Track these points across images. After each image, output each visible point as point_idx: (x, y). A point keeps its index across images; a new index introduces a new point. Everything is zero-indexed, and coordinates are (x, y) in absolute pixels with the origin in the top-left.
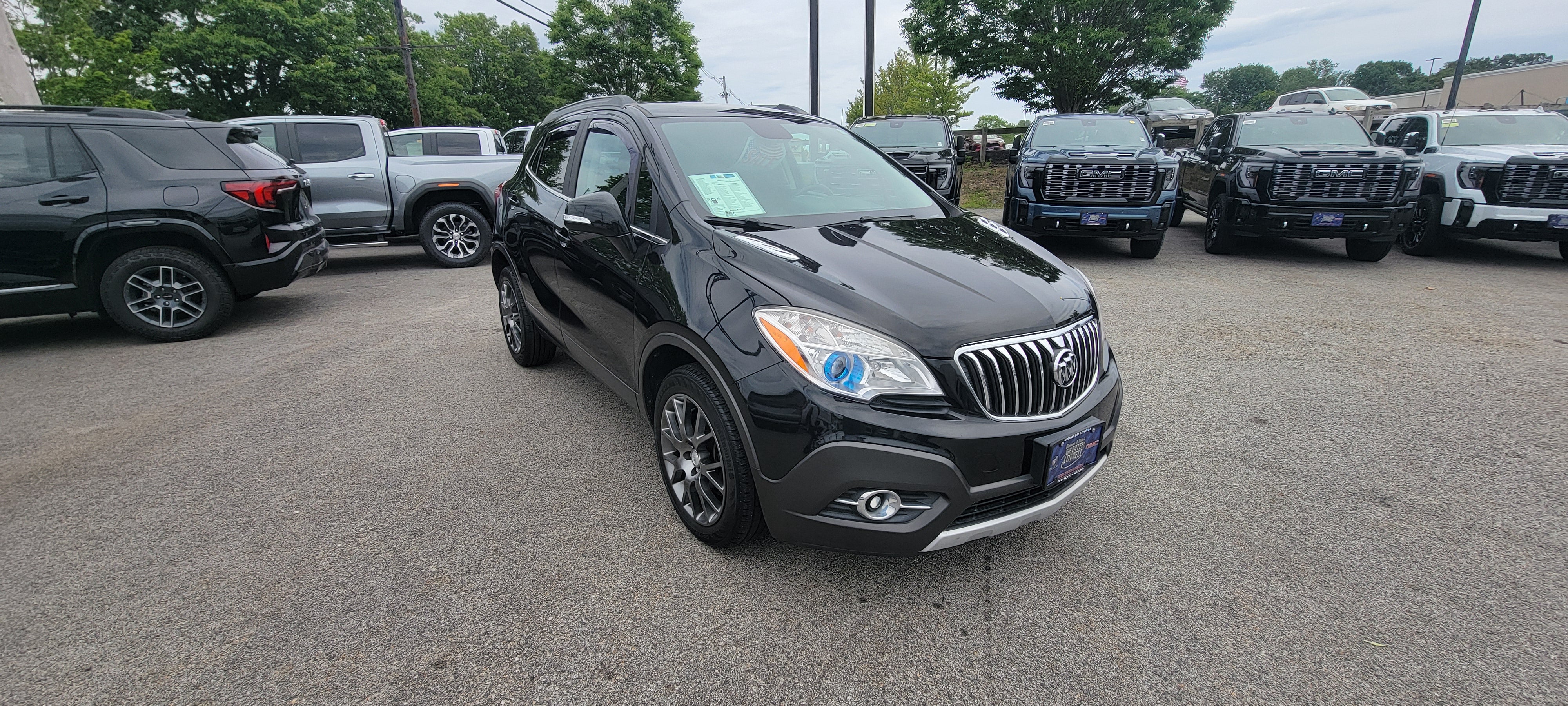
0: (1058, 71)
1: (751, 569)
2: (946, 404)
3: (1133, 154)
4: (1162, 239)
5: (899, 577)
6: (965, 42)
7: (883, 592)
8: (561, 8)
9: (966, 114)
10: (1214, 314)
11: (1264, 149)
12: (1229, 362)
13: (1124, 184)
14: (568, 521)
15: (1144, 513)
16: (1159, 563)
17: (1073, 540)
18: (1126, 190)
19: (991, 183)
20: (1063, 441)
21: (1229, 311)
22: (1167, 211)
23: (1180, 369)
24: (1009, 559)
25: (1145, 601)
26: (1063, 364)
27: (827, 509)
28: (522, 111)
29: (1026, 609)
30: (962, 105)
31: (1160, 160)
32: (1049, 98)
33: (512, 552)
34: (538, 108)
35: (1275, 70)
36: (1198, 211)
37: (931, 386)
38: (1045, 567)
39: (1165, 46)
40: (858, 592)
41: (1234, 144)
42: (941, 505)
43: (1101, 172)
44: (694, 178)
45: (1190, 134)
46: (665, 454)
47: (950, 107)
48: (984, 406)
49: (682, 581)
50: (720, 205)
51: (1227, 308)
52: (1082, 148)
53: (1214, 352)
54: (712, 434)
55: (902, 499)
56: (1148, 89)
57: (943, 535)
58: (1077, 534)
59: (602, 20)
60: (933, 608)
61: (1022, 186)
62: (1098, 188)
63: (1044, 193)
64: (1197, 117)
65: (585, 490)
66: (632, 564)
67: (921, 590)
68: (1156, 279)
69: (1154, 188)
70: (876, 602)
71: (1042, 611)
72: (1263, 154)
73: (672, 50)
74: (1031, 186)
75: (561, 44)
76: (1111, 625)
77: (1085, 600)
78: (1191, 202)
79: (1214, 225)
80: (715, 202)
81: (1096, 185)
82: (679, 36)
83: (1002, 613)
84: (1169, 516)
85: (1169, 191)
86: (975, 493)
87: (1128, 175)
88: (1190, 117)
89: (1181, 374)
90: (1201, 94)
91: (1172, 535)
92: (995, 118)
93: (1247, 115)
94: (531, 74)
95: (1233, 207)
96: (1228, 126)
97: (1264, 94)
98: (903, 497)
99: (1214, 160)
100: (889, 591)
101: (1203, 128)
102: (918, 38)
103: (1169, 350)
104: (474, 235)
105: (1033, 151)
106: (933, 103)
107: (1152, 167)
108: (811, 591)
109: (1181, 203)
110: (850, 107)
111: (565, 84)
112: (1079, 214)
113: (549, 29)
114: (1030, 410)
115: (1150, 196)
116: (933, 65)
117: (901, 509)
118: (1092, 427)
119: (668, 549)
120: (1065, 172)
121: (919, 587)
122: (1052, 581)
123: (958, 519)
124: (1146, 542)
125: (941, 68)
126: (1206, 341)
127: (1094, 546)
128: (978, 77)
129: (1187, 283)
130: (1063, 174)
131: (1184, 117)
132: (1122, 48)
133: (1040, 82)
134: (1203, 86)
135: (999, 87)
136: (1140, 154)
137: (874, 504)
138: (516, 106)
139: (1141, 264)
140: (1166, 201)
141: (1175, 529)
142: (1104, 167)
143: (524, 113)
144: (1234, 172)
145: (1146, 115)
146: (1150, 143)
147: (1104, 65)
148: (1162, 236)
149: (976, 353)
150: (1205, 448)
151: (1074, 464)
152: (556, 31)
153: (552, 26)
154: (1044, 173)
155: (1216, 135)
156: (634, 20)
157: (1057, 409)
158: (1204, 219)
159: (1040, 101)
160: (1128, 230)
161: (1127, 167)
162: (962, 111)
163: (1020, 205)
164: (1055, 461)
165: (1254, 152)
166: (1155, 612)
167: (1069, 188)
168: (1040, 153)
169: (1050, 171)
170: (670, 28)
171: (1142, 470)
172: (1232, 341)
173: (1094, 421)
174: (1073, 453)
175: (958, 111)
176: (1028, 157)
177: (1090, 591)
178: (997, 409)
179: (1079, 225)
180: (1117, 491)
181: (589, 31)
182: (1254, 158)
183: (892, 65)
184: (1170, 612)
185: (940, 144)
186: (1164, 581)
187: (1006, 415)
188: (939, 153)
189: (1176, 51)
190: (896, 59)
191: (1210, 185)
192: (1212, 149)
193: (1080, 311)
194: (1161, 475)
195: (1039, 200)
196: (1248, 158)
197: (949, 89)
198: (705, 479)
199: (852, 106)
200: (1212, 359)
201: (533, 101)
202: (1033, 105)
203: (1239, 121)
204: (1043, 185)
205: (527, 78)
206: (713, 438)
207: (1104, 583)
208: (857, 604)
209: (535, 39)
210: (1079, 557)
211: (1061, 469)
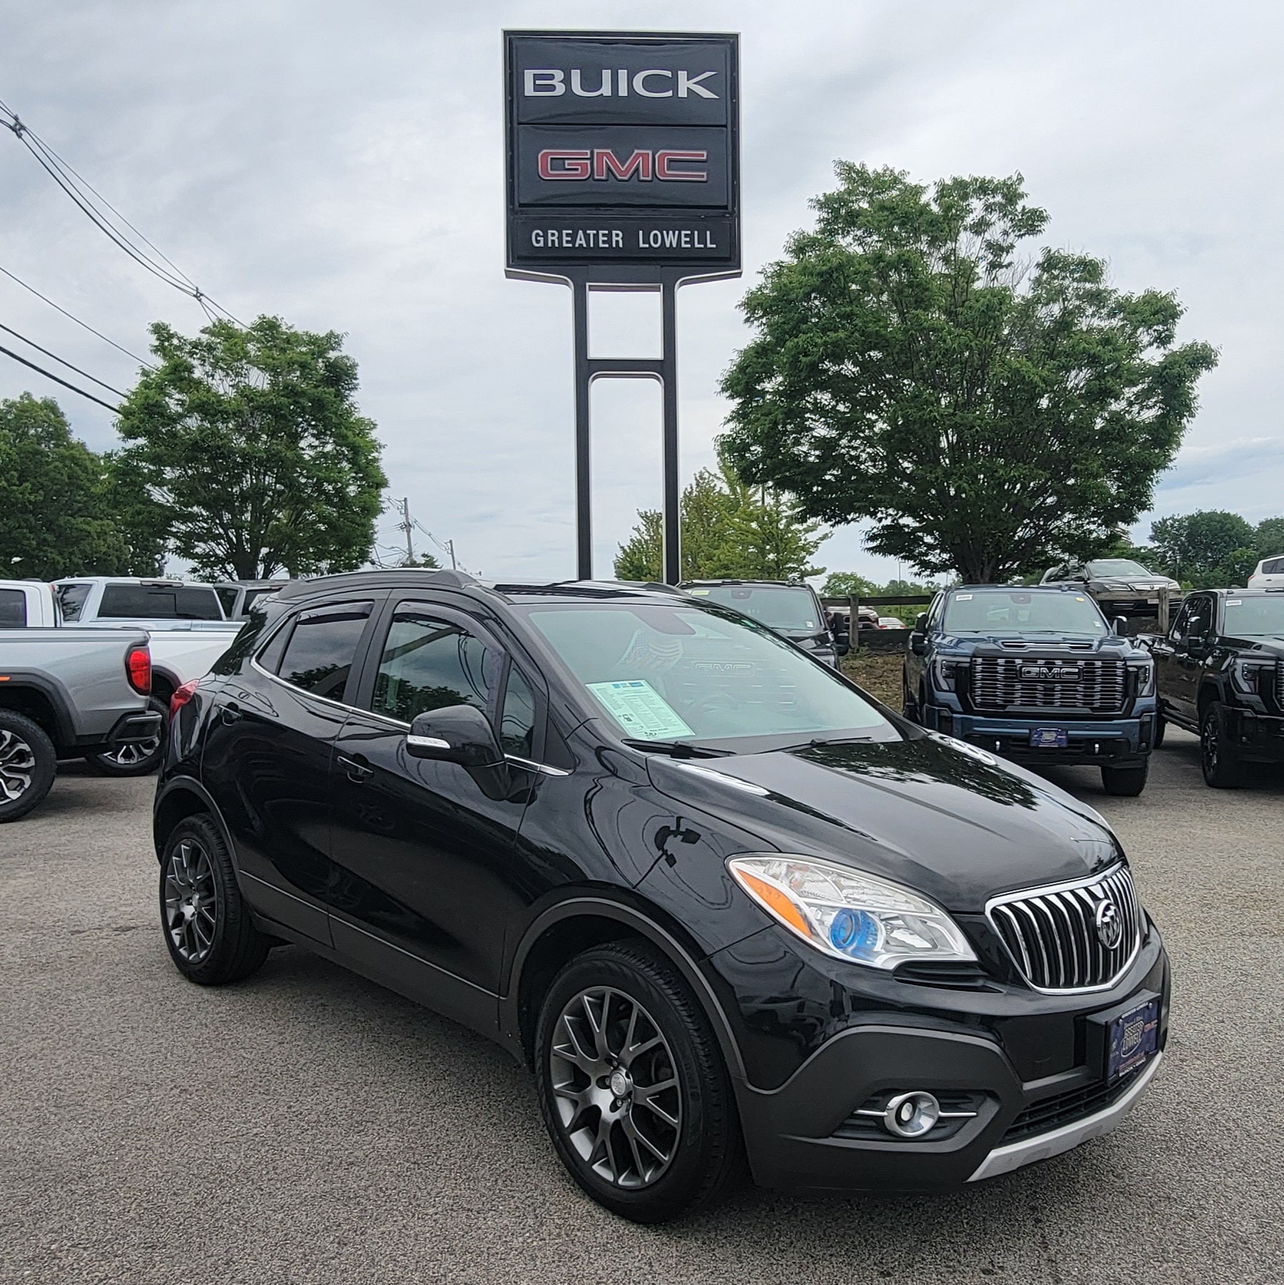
0: (958, 519)
1: (714, 1250)
2: (980, 972)
3: (1091, 645)
4: (1146, 766)
5: (924, 1242)
6: (816, 472)
7: (910, 1262)
8: (145, 385)
9: (816, 572)
10: (1240, 874)
11: (1259, 641)
12: (1274, 939)
13: (1085, 688)
14: (401, 1208)
15: (1216, 1138)
16: (1251, 1197)
17: (1136, 1179)
18: (1088, 696)
19: (873, 680)
20: (1120, 1017)
21: (1257, 869)
22: (1147, 727)
23: (1214, 951)
24: (1062, 1208)
25: (1245, 1243)
26: (1107, 919)
27: (843, 1126)
28: (25, 542)
29: (1101, 1265)
30: (808, 558)
31: (1128, 655)
32: (946, 556)
33: (333, 1258)
34: (58, 537)
35: (1246, 520)
36: (1185, 725)
37: (960, 949)
38: (1110, 1213)
39: (1103, 491)
40: (875, 1264)
41: (1219, 633)
42: (990, 1110)
43: (1050, 669)
44: (593, 687)
45: (1153, 611)
46: (556, 1087)
47: (790, 560)
48: (1026, 975)
49: (618, 1273)
50: (635, 724)
51: (1255, 864)
52: (1019, 635)
53: (1252, 926)
54: (661, 1038)
55: (940, 1104)
56: (1087, 549)
57: (993, 1154)
58: (1140, 1169)
59: (220, 408)
60: (982, 1275)
61: (940, 690)
62: (1049, 693)
63: (974, 700)
64: (1157, 587)
65: (407, 1165)
66: (533, 1259)
67: (960, 1255)
68: (1149, 827)
69: (1125, 694)
70: (904, 1274)
71: (1123, 1265)
72: (1259, 647)
73: (337, 457)
74: (953, 689)
75: (141, 441)
76: (1212, 1273)
77: (1172, 1248)
78: (1172, 711)
79: (1212, 745)
80: (629, 720)
81: (1045, 689)
82: (351, 439)
83: (1074, 1273)
84: (1249, 1140)
85: (1146, 699)
86: (1029, 1091)
87: (1087, 673)
88: (1147, 588)
89: (1217, 957)
90: (1151, 550)
91: (1258, 1162)
92: (854, 577)
93: (1228, 593)
94: (53, 480)
95: (1234, 720)
96: (1206, 607)
97: (1237, 553)
98: (942, 1101)
99: (1198, 653)
100: (917, 1259)
101: (1168, 604)
102: (744, 463)
103: (1193, 925)
104: (23, 765)
105: (948, 639)
106: (763, 553)
107: (1119, 664)
108: (810, 1270)
109: (1162, 714)
110: (620, 554)
111: (140, 506)
112: (1027, 731)
113: (120, 416)
114: (1076, 980)
115: (1122, 704)
116: (758, 496)
117: (940, 1119)
118: (1149, 1001)
119: (579, 1234)
120: (1000, 669)
121: (955, 1251)
122: (1125, 1229)
123: (1010, 1131)
124: (1229, 1174)
125: (772, 502)
126: (1238, 912)
127: (1166, 1183)
128: (839, 522)
129: (1193, 831)
130: (997, 672)
131: (1139, 587)
132: (1041, 491)
133: (932, 534)
134: (1152, 539)
135: (872, 538)
136: (1100, 646)
137: (905, 1115)
138: (14, 534)
139: (1124, 804)
140: (1143, 712)
141: (1260, 1155)
142: (1054, 663)
143: (30, 545)
144: (1226, 670)
145: (1086, 583)
146: (1108, 629)
147: (1022, 512)
148: (1146, 761)
149: (1009, 905)
150: (1270, 1052)
151: (1134, 1052)
152: (136, 422)
153: (126, 412)
154: (971, 669)
155: (1193, 619)
156: (275, 410)
157: (1105, 980)
158: (1193, 737)
159: (933, 560)
160: (1099, 754)
161: (1086, 664)
162: (808, 567)
163: (940, 716)
164: (1114, 1045)
165: (1248, 645)
166: (1261, 1254)
167: (1009, 693)
168: (960, 641)
169: (979, 668)
170: (338, 426)
171: (1200, 1085)
172: (1272, 910)
173: (1147, 995)
174: (1132, 1037)
175: (802, 567)
176: (939, 645)
177: (1175, 1237)
178: (1039, 979)
179: (1028, 746)
180: (1175, 1113)
181: (193, 422)
182: (1249, 653)
183: (690, 493)
184: (1278, 1253)
185: (810, 625)
186: (1262, 1217)
187: (1051, 986)
188: (813, 638)
189: (1117, 498)
190: (698, 485)
191: (1197, 687)
192: (1191, 638)
193: (1106, 859)
194: (1225, 1090)
195: (967, 709)
196: (1241, 653)
197: (786, 533)
198: (642, 1114)
199: (625, 551)
200: (1251, 935)
201: (50, 526)
202: (925, 565)
203: (1221, 601)
204: (971, 688)
205: (42, 487)
206: (661, 1045)
207: (1189, 1225)
208: (881, 1279)
209: (64, 424)
210: (1151, 1198)
211: (1122, 1058)
